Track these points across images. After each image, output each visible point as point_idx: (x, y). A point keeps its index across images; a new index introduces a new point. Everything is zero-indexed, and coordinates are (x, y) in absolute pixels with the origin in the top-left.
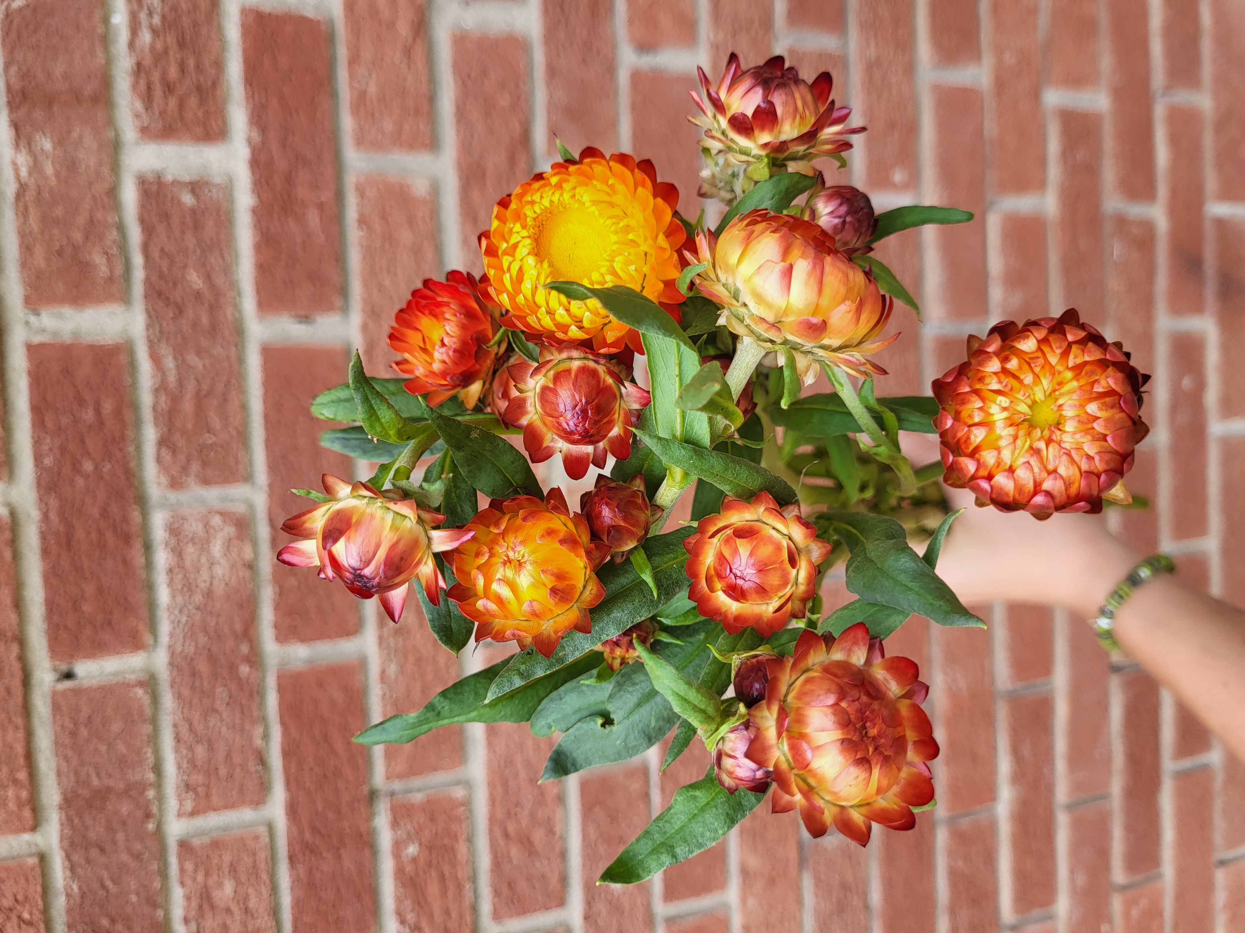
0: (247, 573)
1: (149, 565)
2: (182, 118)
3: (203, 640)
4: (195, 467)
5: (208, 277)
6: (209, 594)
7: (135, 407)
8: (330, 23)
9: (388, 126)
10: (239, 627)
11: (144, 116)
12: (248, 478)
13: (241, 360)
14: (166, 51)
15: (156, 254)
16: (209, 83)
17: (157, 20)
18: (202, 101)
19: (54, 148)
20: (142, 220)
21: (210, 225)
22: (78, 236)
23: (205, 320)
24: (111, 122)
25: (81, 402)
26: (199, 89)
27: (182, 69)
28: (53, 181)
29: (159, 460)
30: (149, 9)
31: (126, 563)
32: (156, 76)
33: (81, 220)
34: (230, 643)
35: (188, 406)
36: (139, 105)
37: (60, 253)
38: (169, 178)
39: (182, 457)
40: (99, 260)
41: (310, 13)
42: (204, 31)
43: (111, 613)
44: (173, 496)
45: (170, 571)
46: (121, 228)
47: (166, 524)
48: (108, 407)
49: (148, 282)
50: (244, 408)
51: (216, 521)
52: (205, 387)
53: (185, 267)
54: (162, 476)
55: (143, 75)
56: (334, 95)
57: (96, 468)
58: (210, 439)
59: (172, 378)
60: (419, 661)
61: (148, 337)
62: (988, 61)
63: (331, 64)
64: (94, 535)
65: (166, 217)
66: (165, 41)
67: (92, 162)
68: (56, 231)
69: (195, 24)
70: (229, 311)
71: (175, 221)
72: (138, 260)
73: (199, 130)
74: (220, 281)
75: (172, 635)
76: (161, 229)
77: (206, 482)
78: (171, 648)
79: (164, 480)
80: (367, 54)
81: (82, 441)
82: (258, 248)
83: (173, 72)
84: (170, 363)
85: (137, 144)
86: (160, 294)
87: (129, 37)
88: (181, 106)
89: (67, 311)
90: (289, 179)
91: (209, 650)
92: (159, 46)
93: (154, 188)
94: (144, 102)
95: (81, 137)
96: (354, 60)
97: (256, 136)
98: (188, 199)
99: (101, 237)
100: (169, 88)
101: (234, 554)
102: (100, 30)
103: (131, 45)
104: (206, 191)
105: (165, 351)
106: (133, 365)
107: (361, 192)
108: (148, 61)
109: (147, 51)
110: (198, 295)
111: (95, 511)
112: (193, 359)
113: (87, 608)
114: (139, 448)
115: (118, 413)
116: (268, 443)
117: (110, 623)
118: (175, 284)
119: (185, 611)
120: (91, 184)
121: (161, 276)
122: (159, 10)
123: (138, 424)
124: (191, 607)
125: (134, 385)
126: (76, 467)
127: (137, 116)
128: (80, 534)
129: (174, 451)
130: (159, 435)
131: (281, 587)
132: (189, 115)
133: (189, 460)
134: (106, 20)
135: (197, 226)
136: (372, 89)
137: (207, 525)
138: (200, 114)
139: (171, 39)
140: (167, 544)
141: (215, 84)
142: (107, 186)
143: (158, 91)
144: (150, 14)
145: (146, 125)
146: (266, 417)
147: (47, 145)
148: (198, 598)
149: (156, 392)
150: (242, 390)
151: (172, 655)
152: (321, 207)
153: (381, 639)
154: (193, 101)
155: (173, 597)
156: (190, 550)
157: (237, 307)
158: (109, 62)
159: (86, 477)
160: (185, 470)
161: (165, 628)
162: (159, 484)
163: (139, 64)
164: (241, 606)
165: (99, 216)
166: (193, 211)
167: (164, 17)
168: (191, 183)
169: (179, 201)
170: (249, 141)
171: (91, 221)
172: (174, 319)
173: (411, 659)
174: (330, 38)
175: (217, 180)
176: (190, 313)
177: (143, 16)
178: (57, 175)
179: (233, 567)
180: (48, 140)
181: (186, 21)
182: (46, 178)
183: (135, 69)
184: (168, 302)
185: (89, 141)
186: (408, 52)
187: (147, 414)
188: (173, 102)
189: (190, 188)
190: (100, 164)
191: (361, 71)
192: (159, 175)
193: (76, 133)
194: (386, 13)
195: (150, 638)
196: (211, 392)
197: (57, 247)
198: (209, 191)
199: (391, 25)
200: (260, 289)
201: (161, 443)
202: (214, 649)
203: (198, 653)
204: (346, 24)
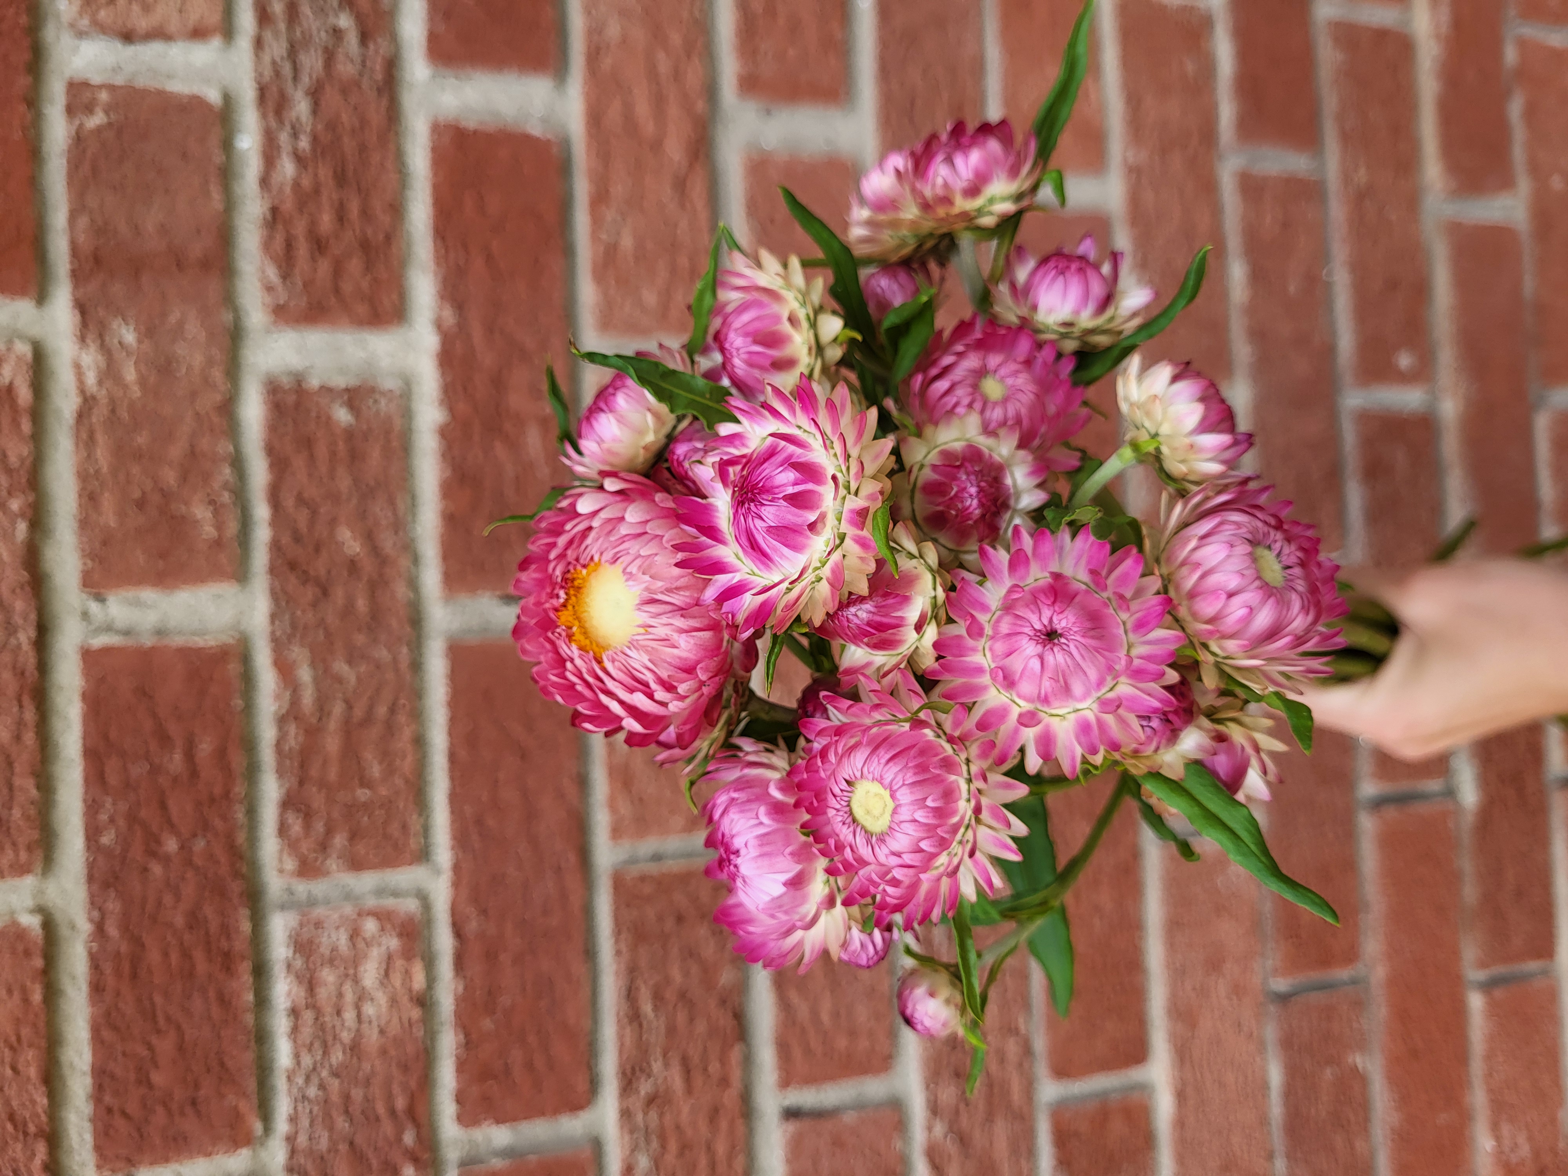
0: (416, 1013)
1: (262, 1002)
2: (337, 291)
3: (342, 1123)
4: (339, 840)
5: (370, 538)
6: (355, 1048)
7: (249, 745)
8: (565, 144)
9: (650, 298)
10: (400, 1103)
11: (280, 288)
12: (423, 855)
13: (417, 666)
14: (317, 190)
15: (289, 502)
16: (381, 237)
17: (304, 143)
18: (369, 266)
19: (140, 341)
20: (270, 450)
21: (375, 455)
22: (170, 477)
23: (362, 604)
24: (229, 299)
25: (164, 739)
26: (365, 246)
27: (341, 217)
28: (136, 392)
29: (283, 830)
30: (293, 127)
31: (225, 1001)
32: (300, 228)
33: (176, 451)
34: (388, 1128)
35: (332, 744)
36: (272, 273)
37: (141, 504)
38: (314, 383)
39: (319, 827)
40: (201, 513)
41: (536, 130)
42: (375, 158)
43: (197, 1086)
44: (302, 888)
45: (294, 1012)
46: (238, 463)
47: (290, 937)
48: (205, 747)
49: (276, 546)
50: (420, 742)
51: (370, 926)
52: (359, 713)
53: (333, 522)
54: (285, 857)
55: (280, 227)
56: (568, 251)
57: (182, 848)
58: (363, 794)
59: (308, 698)
60: (685, 1147)
61: (273, 633)
62: (1524, 185)
63: (565, 206)
64: (175, 958)
65: (307, 444)
66: (316, 175)
67: (198, 360)
68: (136, 470)
69: (363, 148)
70: (401, 591)
71: (322, 450)
72: (261, 511)
73: (362, 309)
74: (388, 542)
75: (293, 1119)
76: (299, 462)
77: (356, 865)
78: (291, 1139)
79: (290, 864)
80: (618, 190)
81: (163, 806)
82: (448, 490)
83: (326, 221)
84: (305, 674)
85: (268, 331)
86: (293, 566)
87: (262, 169)
88: (338, 271)
89: (148, 594)
90: (498, 383)
91: (351, 1144)
92: (306, 182)
93: (291, 399)
94: (280, 267)
95: (181, 324)
96: (599, 199)
97: (449, 316)
98: (342, 415)
99: (207, 477)
100: (319, 245)
101: (397, 979)
102: (218, 158)
103: (265, 182)
104: (371, 401)
105: (299, 654)
106: (248, 679)
108: (288, 205)
109: (288, 190)
110: (353, 566)
111: (179, 921)
112: (341, 667)
113: (157, 1078)
114: (252, 812)
115: (221, 754)
116: (455, 799)
117: (194, 1103)
118: (317, 549)
119: (315, 1081)
120: (193, 395)
121: (297, 538)
122: (308, 129)
123: (252, 771)
124: (325, 1073)
125: (249, 708)
126: (152, 850)
127: (269, 289)
128: (154, 956)
129: (308, 816)
130: (283, 791)
131: (467, 1035)
132: (347, 287)
133: (330, 831)
134: (227, 145)
135: (355, 456)
136: (627, 242)
137: (355, 934)
138: (365, 284)
139: (325, 173)
140: (289, 966)
141: (389, 238)
142: (218, 398)
143: (302, 250)
144: (295, 135)
145: (282, 302)
146: (453, 757)
147: (129, 336)
148: (337, 1056)
149: (282, 721)
150: (417, 715)
151: (293, 1152)
152: (545, 422)
153: (626, 1114)
154: (355, 265)
155: (297, 1056)
156: (328, 976)
157: (413, 584)
158: (230, 205)
159: (166, 860)
160: (324, 847)
161: (283, 1106)
162: (281, 871)
163: (275, 211)
164: (405, 1068)
165: (204, 443)
166: (349, 434)
167: (315, 139)
168: (347, 390)
169: (329, 418)
170: (439, 325)
171: (193, 453)
172: (314, 605)
173: (673, 1146)
174: (564, 167)
175: (389, 384)
176: (339, 594)
177: (284, 138)
178: (142, 381)
179: (394, 1002)
180: (132, 328)
181: (349, 145)
182: (125, 387)
183: (269, 216)
184: (306, 579)
185: (194, 328)
186: (681, 185)
187: (267, 756)
188: (324, 267)
189: (346, 397)
190: (210, 362)
191: (610, 214)
192: (299, 380)
193: (174, 317)
194: (649, 128)
195: (258, 1127)
196: (368, 719)
197: (137, 494)
198: (376, 401)
199: (657, 145)
200: (448, 554)
201: (287, 804)
202: (359, 1140)
203: (333, 1149)
204: (589, 146)
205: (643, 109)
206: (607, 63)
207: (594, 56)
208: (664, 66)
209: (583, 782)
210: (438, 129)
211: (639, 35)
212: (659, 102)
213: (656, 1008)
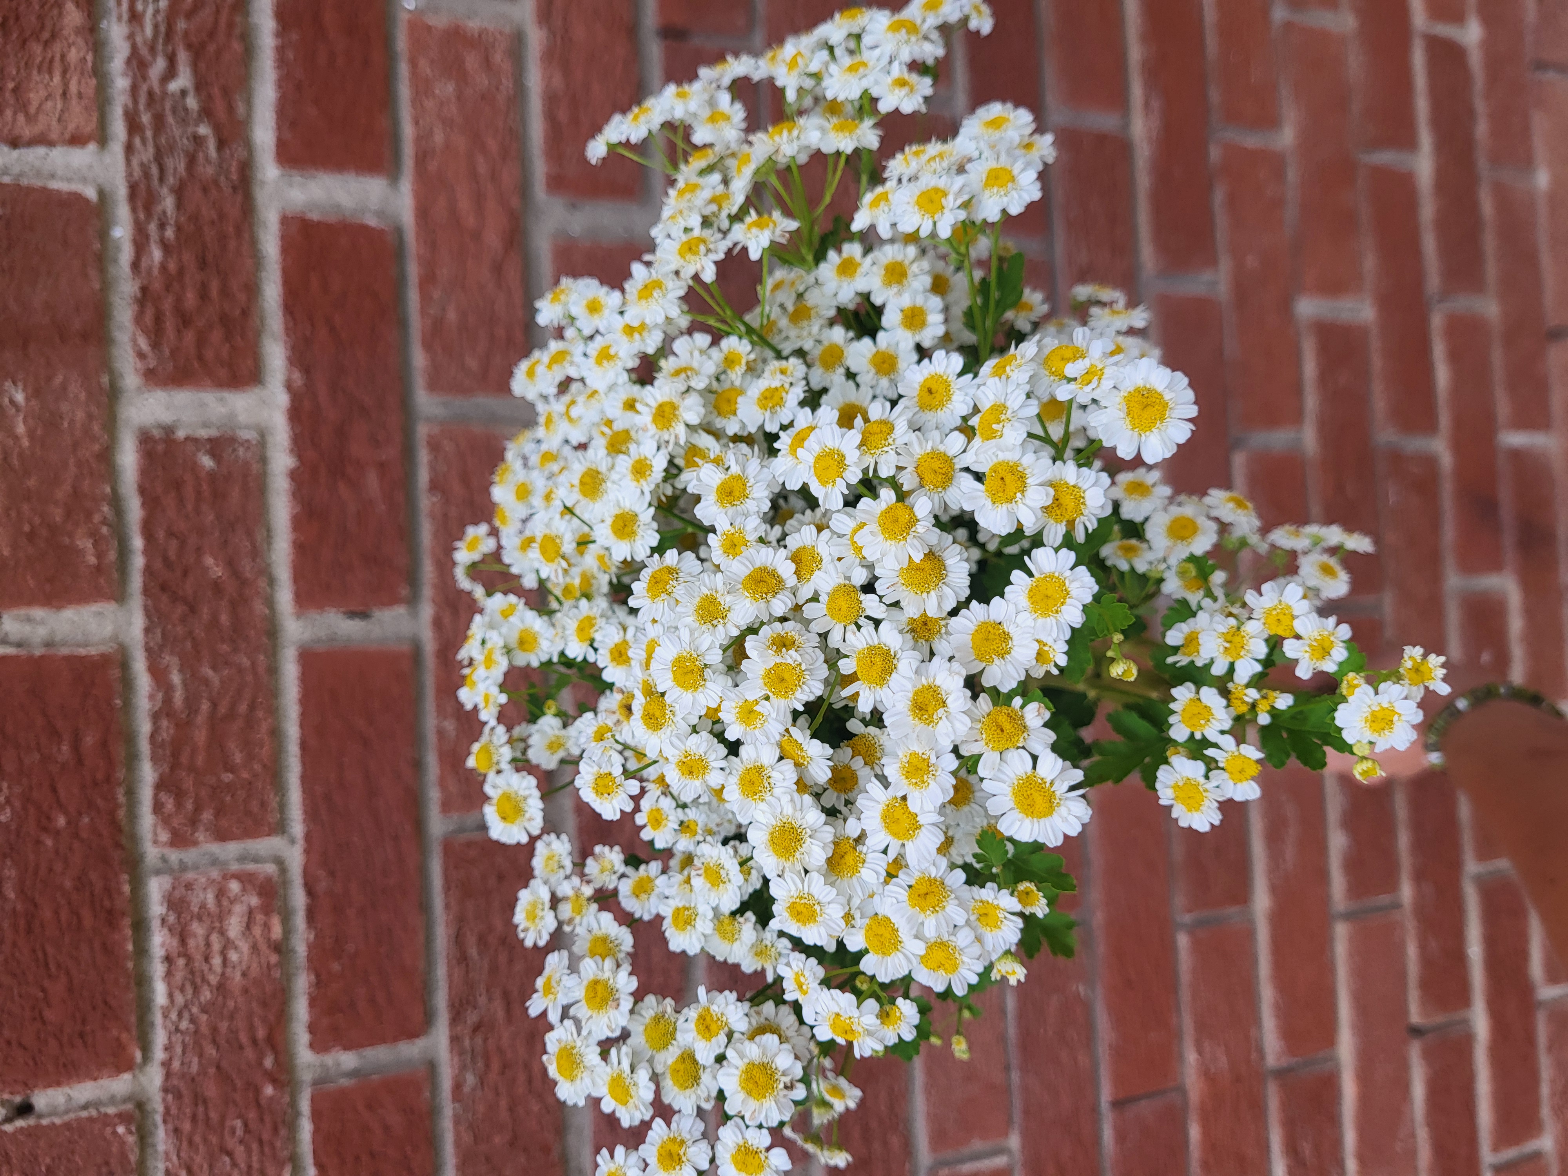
0: (274, 958)
1: (142, 951)
2: (200, 358)
3: (211, 1051)
4: (207, 816)
5: (231, 564)
6: (221, 988)
7: (129, 738)
8: (399, 231)
9: (472, 363)
10: (261, 1033)
11: (150, 354)
12: (280, 828)
13: (273, 670)
14: (181, 272)
15: (161, 534)
16: (237, 312)
17: (170, 233)
18: (228, 337)
19: (27, 399)
20: (142, 490)
21: (235, 494)
22: (57, 514)
23: (224, 619)
24: (106, 364)
25: (55, 734)
26: (225, 319)
27: (203, 295)
28: (25, 443)
29: (157, 807)
30: (159, 219)
31: (108, 950)
32: (167, 305)
33: (62, 493)
34: (249, 1053)
35: (200, 736)
36: (143, 343)
37: (31, 536)
38: (181, 434)
39: (189, 806)
40: (84, 544)
41: (372, 222)
42: (232, 244)
43: (84, 1022)
44: (174, 856)
45: (168, 959)
46: (116, 502)
47: (164, 897)
48: (89, 740)
49: (149, 571)
50: (276, 734)
51: (234, 886)
52: (222, 710)
53: (199, 551)
54: (159, 830)
55: (149, 304)
56: (403, 324)
57: (69, 823)
58: (227, 777)
59: (178, 696)
60: (505, 1066)
61: (147, 643)
62: (1226, 263)
63: (399, 285)
64: (64, 915)
65: (177, 486)
66: (180, 261)
67: (80, 415)
68: (25, 508)
69: (223, 238)
70: (259, 607)
71: (189, 491)
72: (137, 543)
73: (223, 373)
74: (247, 568)
75: (168, 1048)
76: (169, 501)
77: (222, 836)
78: (166, 1065)
79: (164, 836)
80: (445, 272)
81: (54, 790)
82: (297, 523)
83: (191, 298)
84: (176, 678)
85: (139, 390)
86: (164, 588)
87: (133, 254)
88: (201, 341)
89: (38, 613)
90: (341, 434)
91: (218, 1067)
92: (172, 266)
93: (160, 448)
94: (149, 338)
95: (64, 387)
96: (428, 280)
97: (298, 378)
98: (207, 462)
99: (89, 515)
100: (185, 320)
101: (257, 931)
102: (97, 246)
103: (135, 265)
104: (230, 450)
105: (171, 661)
106: (127, 683)
107: (434, 446)
108: (157, 286)
109: (156, 272)
110: (217, 587)
111: (68, 884)
112: (207, 672)
113: (49, 1015)
114: (131, 793)
115: (104, 744)
116: (306, 780)
117: (82, 1035)
118: (185, 573)
119: (186, 1015)
120: (76, 445)
121: (167, 562)
122: (172, 222)
123: (131, 760)
124: (195, 1010)
125: (127, 707)
126: (45, 825)
127: (141, 355)
128: (47, 913)
129: (179, 796)
130: (156, 775)
131: (318, 976)
132: (209, 354)
133: (198, 809)
134: (104, 234)
135: (219, 496)
136: (452, 315)
137: (221, 893)
138: (225, 351)
139: (188, 258)
140: (163, 921)
141: (245, 313)
142: (96, 447)
143: (170, 324)
144: (162, 226)
145: (151, 366)
146: (304, 746)
147: (20, 397)
148: (206, 995)
149: (155, 717)
150: (274, 710)
151: (168, 1076)
152: (382, 467)
153: (455, 1040)
154: (216, 335)
155: (171, 996)
156: (198, 929)
157: (270, 602)
158: (106, 286)
159: (56, 834)
160: (194, 822)
161: (160, 1037)
162: (155, 842)
163: (144, 289)
164: (264, 1004)
165: (86, 485)
166: (212, 476)
167: (179, 229)
168: (210, 440)
169: (195, 463)
170: (289, 386)
171: (76, 493)
172: (183, 620)
173: (496, 1066)
174: (398, 252)
175: (245, 435)
176: (205, 612)
177: (152, 228)
178: (31, 434)
179: (254, 948)
180: (20, 391)
181: (209, 234)
182: (16, 438)
183: (139, 295)
184: (175, 598)
185: (75, 389)
186: (498, 269)
187: (144, 747)
188: (189, 337)
189: (208, 447)
190: (90, 417)
191: (437, 294)
192: (169, 430)
193: (58, 380)
194: (471, 221)
195: (138, 1055)
196: (231, 715)
197: (27, 528)
198: (234, 450)
199: (477, 236)
200: (298, 576)
201: (160, 786)
202: (225, 1064)
203: (203, 1071)
204: (418, 234)
205: (464, 204)
206: (433, 166)
207: (421, 159)
208: (482, 168)
209: (418, 765)
210: (285, 221)
211: (460, 142)
212: (479, 199)
213: (480, 953)
